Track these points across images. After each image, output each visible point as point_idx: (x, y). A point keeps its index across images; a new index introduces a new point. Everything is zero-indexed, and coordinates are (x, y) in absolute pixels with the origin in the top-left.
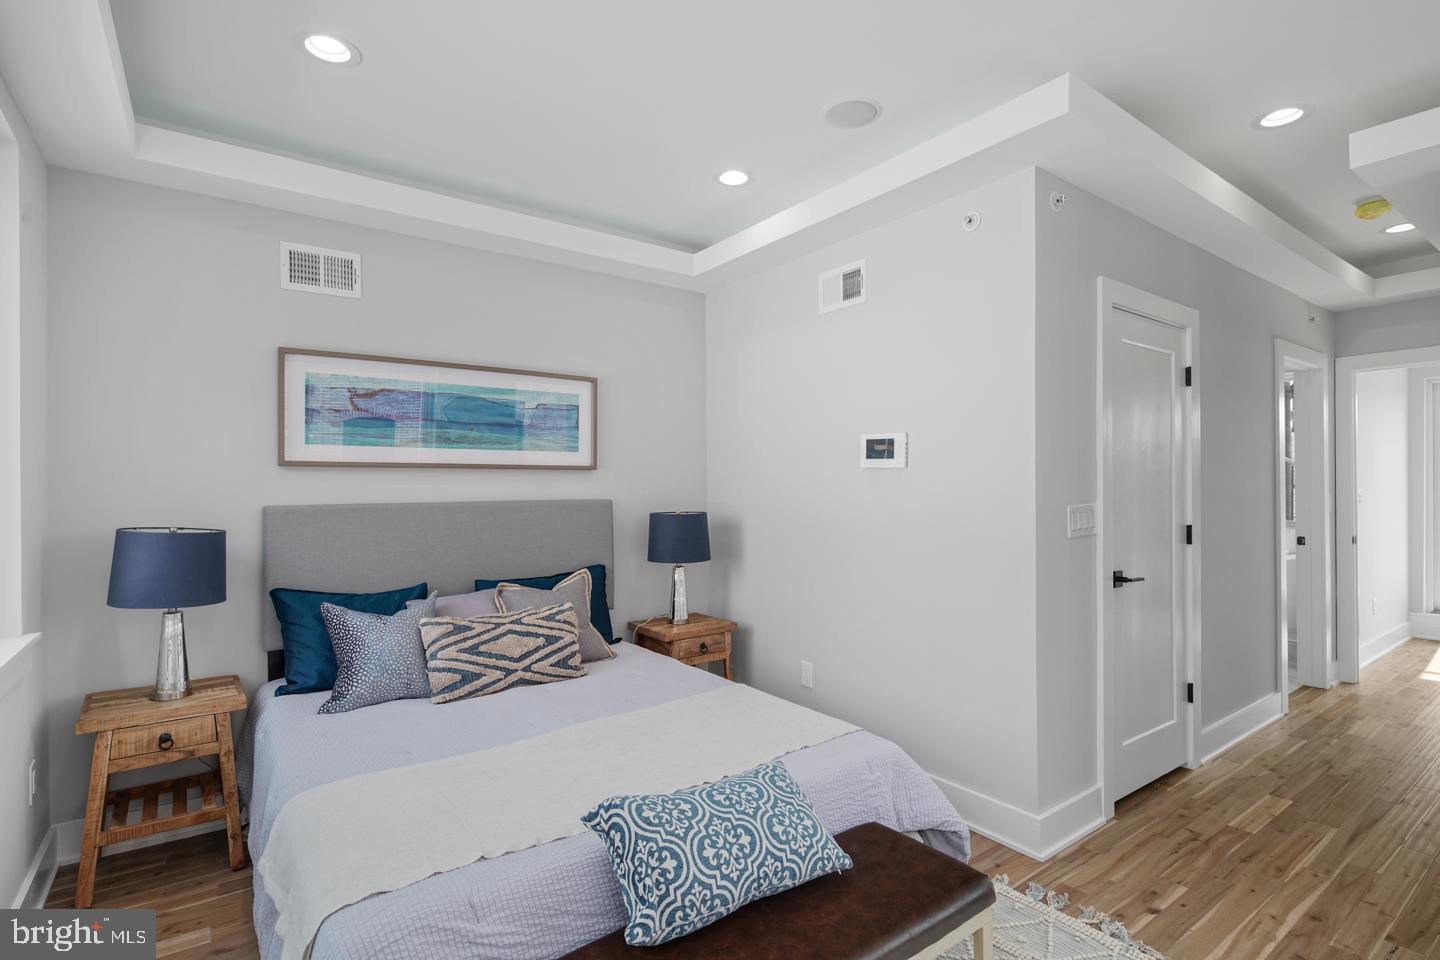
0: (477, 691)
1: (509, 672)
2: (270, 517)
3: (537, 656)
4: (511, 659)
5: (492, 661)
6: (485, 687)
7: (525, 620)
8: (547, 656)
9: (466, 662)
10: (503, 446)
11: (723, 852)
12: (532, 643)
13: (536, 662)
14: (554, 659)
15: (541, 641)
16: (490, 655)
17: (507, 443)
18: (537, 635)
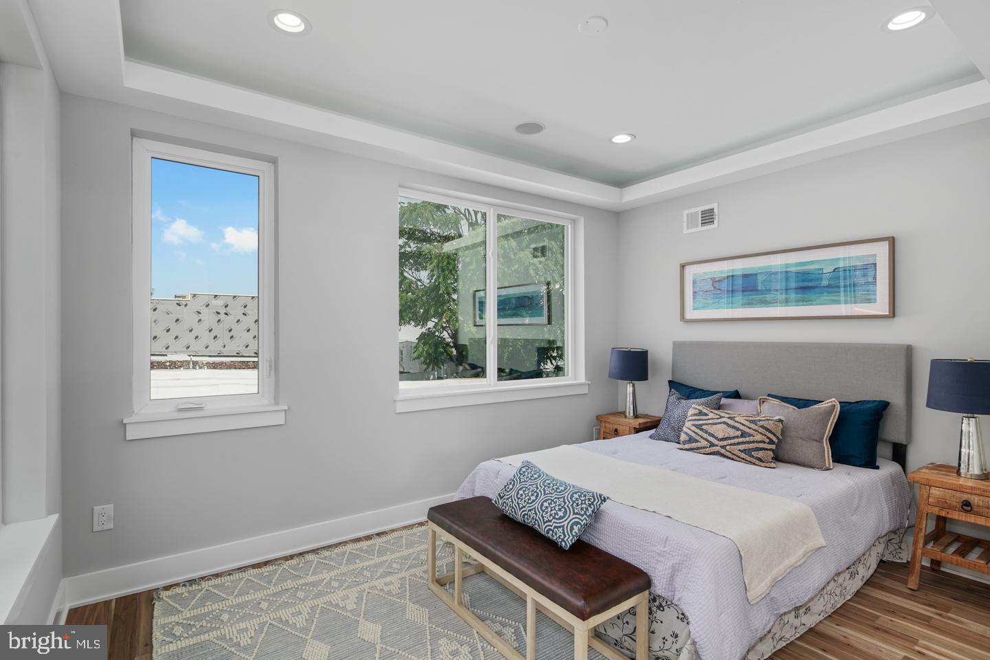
0: (695, 449)
1: (712, 445)
2: (678, 347)
3: (732, 441)
4: (716, 438)
5: (705, 436)
6: (698, 448)
7: (737, 419)
8: (739, 444)
9: (693, 431)
10: (805, 303)
12: (732, 433)
13: (731, 445)
14: (742, 447)
15: (739, 433)
16: (706, 432)
17: (809, 301)
18: (738, 429)
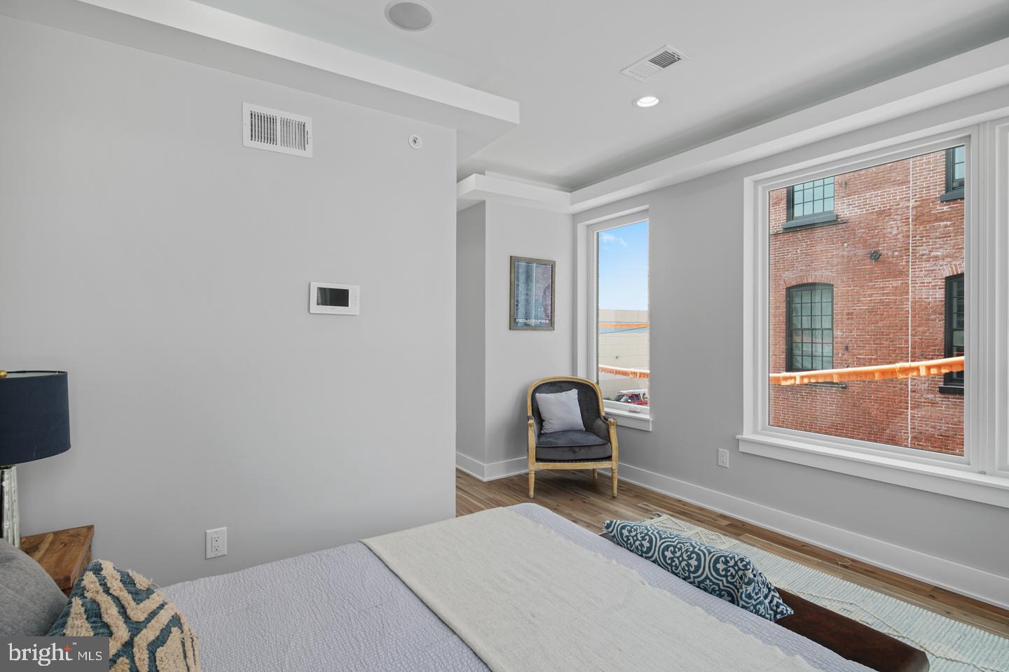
11: (685, 558)
